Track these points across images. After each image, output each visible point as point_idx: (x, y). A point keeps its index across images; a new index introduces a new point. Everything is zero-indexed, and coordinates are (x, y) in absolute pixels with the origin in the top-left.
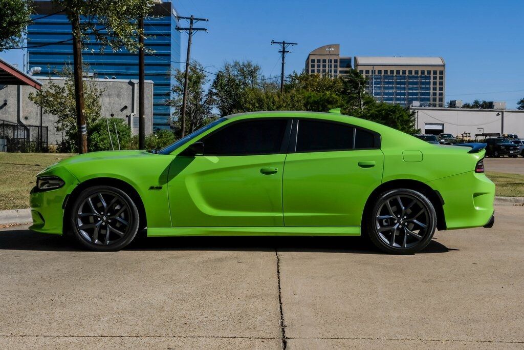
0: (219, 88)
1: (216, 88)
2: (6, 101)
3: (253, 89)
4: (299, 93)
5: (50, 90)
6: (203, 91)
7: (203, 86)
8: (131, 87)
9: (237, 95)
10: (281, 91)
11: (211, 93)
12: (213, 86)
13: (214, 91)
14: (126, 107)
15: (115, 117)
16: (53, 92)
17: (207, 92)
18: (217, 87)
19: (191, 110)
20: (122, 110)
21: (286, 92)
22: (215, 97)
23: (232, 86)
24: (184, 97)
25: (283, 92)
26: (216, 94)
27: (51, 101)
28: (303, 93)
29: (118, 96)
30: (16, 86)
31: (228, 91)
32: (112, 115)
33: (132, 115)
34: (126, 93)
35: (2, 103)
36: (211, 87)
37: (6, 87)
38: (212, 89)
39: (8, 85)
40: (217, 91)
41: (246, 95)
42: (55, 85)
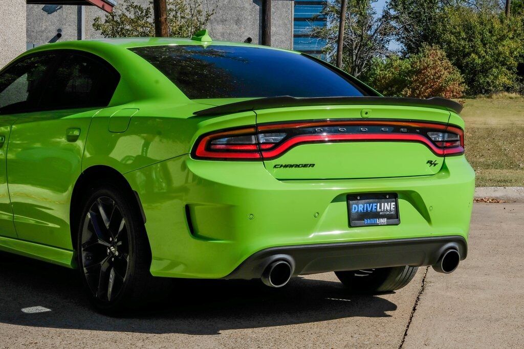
0: (400, 7)
1: (395, 7)
2: (59, 30)
5: (127, 14)
6: (374, 13)
7: (372, 5)
8: (257, 7)
9: (430, 19)
11: (386, 16)
12: (391, 4)
13: (392, 12)
14: (249, 40)
16: (131, 15)
17: (379, 14)
18: (396, 6)
19: (352, 45)
21: (514, 13)
22: (393, 23)
23: (422, 5)
24: (341, 22)
25: (509, 14)
26: (396, 18)
29: (238, 22)
30: (75, 7)
31: (416, 13)
34: (249, 17)
35: (54, 34)
36: (387, 6)
37: (60, 8)
38: (389, 9)
39: (64, 6)
40: (396, 12)
41: (446, 19)
42: (135, 4)
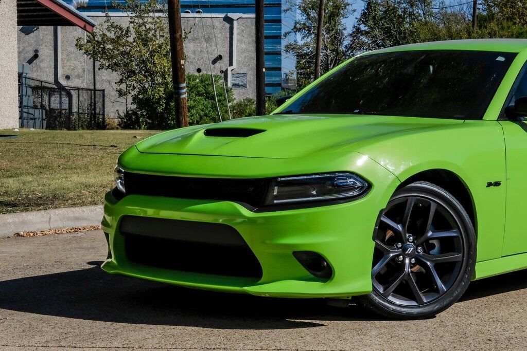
0: (370, 23)
1: (365, 23)
2: (36, 51)
3: (426, 23)
4: (503, 28)
5: (108, 34)
6: (345, 29)
7: (343, 21)
8: (228, 25)
9: (400, 33)
10: (473, 26)
11: (358, 31)
12: (361, 20)
14: (220, 57)
15: (204, 72)
16: (111, 35)
18: (367, 21)
19: (328, 60)
20: (214, 62)
21: (480, 27)
22: (364, 39)
23: (392, 20)
25: (476, 27)
26: (367, 33)
27: (109, 49)
28: (509, 27)
29: (208, 40)
30: (51, 28)
31: (386, 28)
32: (199, 70)
33: (230, 69)
34: (220, 35)
35: (31, 55)
36: (357, 22)
37: (36, 30)
38: (359, 25)
39: (40, 27)
40: (367, 28)
41: (416, 34)
42: (115, 24)
